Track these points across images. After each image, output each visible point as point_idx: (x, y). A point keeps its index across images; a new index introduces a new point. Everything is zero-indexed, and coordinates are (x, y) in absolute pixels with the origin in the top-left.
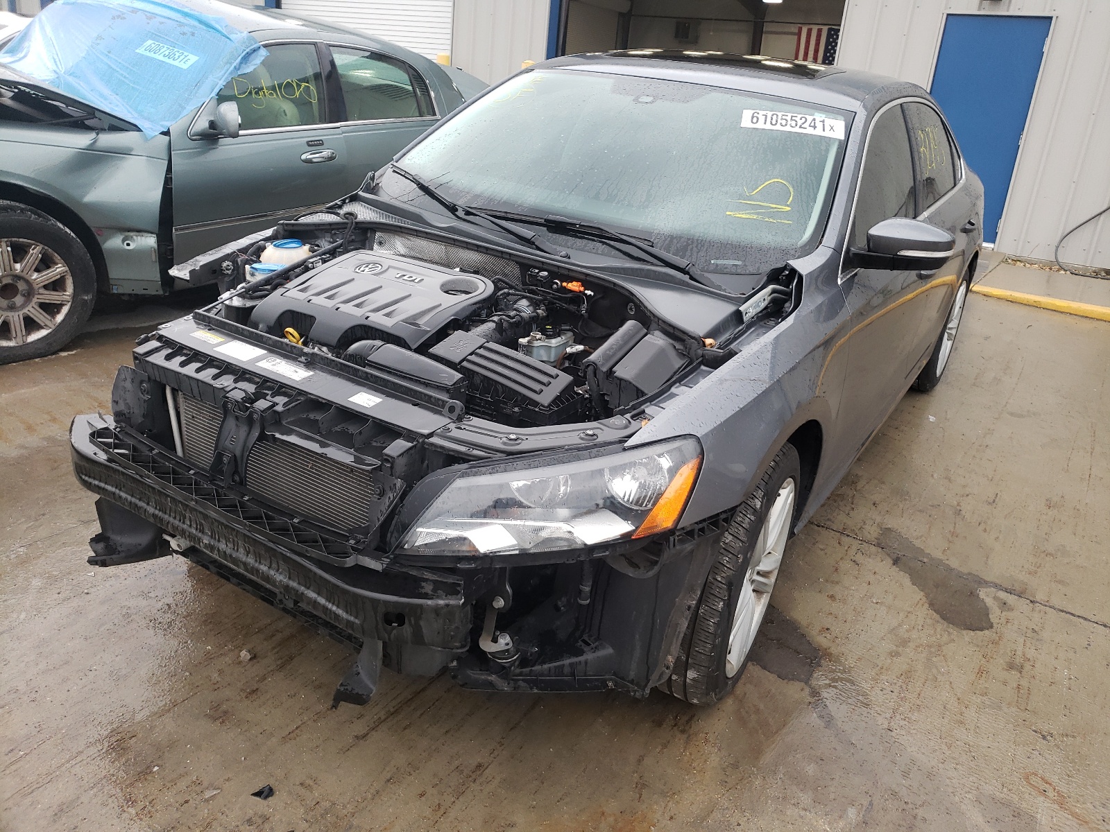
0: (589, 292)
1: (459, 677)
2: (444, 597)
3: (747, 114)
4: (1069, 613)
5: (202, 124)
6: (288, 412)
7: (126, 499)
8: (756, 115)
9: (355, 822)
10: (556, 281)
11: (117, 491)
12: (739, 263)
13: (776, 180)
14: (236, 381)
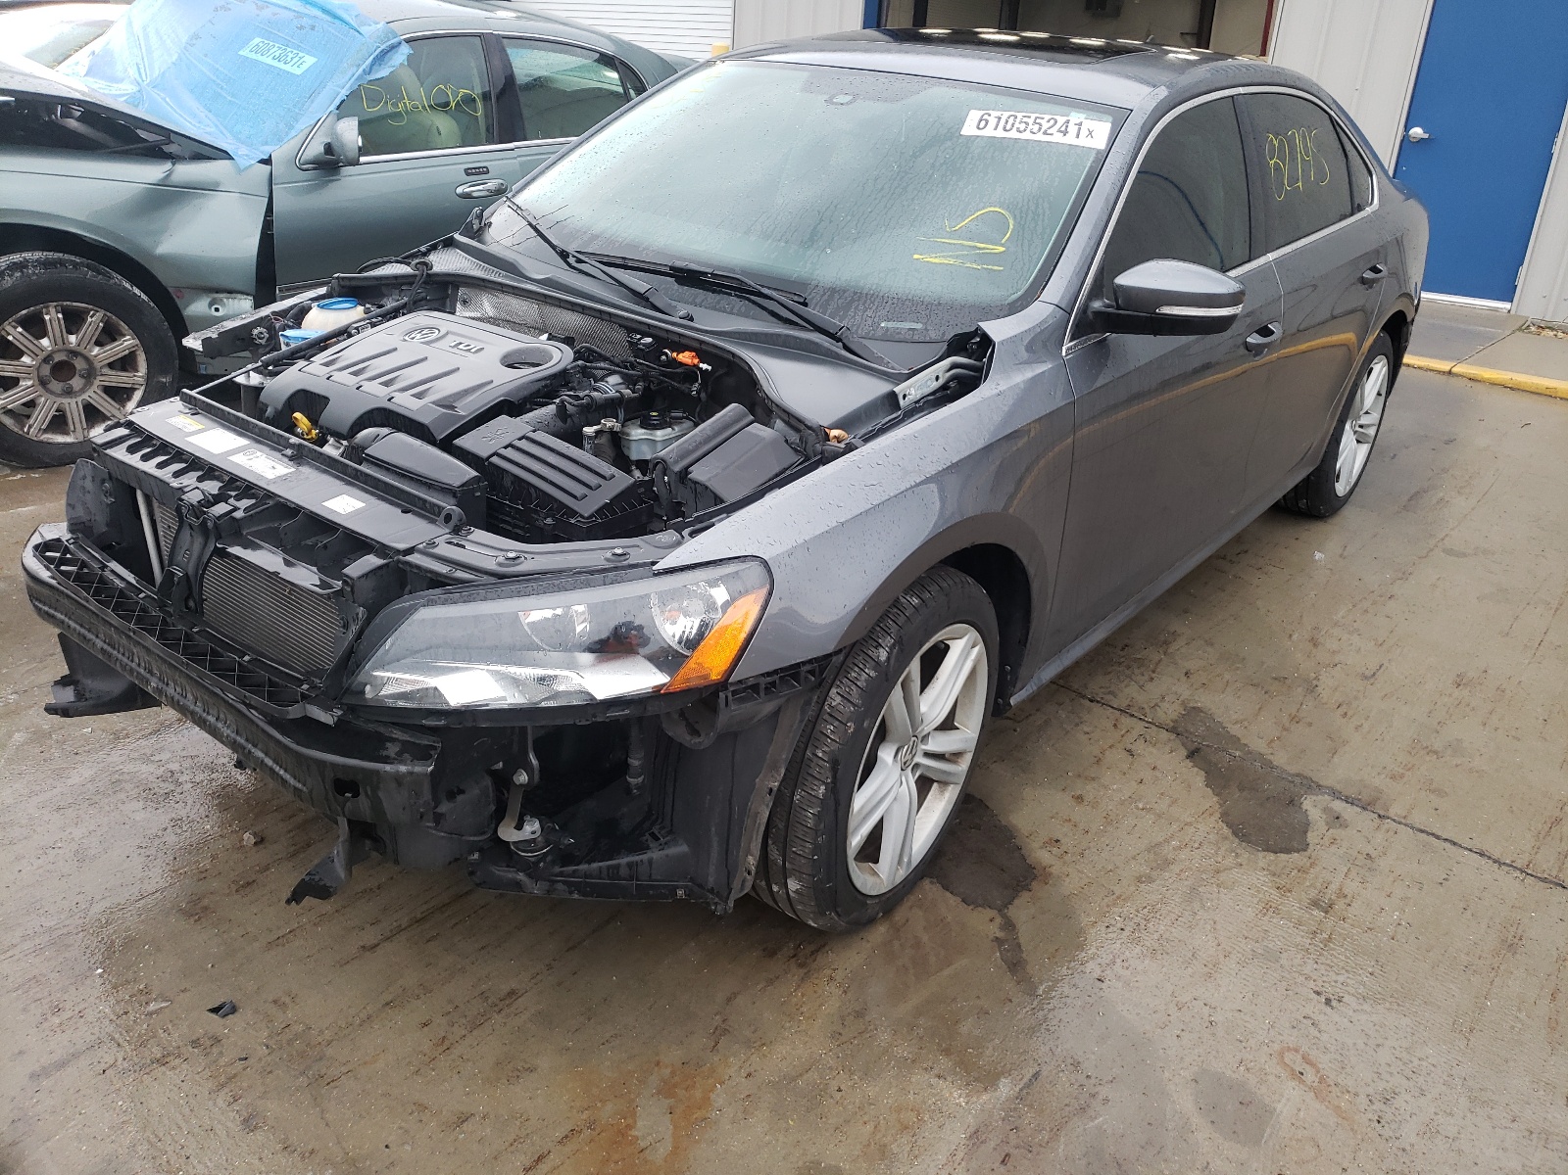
0: (704, 366)
1: (478, 873)
2: (409, 762)
3: (974, 116)
4: (1433, 834)
5: (315, 149)
6: (249, 519)
7: (75, 629)
8: (986, 117)
9: (329, 1052)
10: (666, 350)
11: (67, 620)
12: (919, 326)
13: (992, 209)
14: (200, 479)
